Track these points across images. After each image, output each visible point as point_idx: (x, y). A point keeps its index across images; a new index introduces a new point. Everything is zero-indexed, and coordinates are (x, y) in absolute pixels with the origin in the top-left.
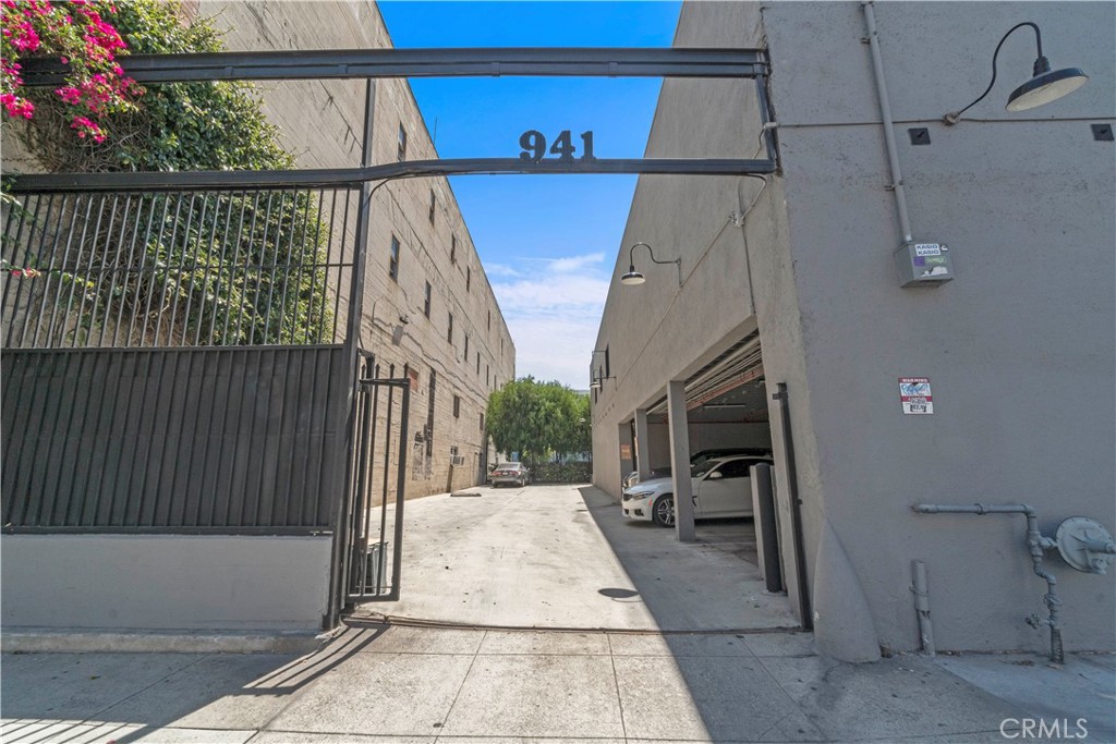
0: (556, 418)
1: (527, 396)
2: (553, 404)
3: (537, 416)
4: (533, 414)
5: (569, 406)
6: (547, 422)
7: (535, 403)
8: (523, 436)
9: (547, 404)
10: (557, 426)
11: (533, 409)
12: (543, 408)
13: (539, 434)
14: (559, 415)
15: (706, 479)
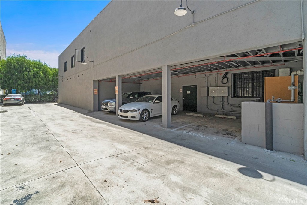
0: (40, 76)
1: (23, 64)
2: (38, 69)
3: (28, 74)
4: (26, 73)
5: (46, 71)
6: (34, 77)
7: (27, 68)
8: (20, 82)
9: (35, 69)
10: (40, 79)
11: (26, 71)
12: (32, 71)
13: (30, 82)
14: (42, 74)
15: (154, 103)
